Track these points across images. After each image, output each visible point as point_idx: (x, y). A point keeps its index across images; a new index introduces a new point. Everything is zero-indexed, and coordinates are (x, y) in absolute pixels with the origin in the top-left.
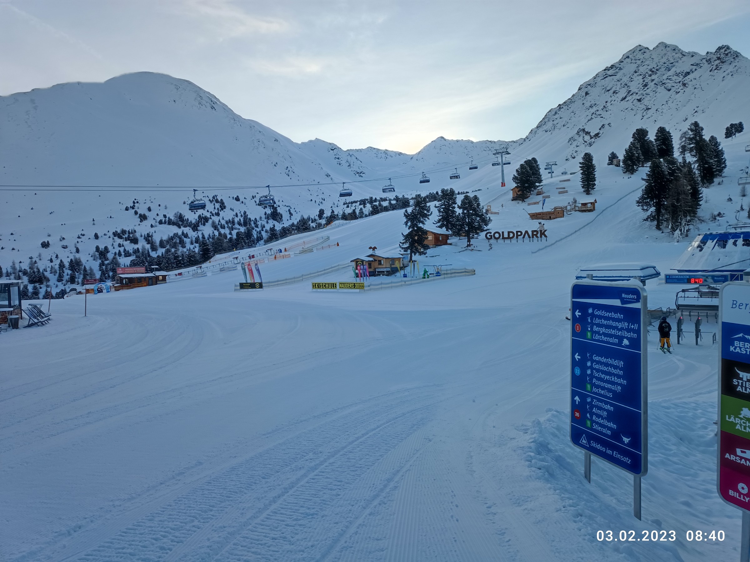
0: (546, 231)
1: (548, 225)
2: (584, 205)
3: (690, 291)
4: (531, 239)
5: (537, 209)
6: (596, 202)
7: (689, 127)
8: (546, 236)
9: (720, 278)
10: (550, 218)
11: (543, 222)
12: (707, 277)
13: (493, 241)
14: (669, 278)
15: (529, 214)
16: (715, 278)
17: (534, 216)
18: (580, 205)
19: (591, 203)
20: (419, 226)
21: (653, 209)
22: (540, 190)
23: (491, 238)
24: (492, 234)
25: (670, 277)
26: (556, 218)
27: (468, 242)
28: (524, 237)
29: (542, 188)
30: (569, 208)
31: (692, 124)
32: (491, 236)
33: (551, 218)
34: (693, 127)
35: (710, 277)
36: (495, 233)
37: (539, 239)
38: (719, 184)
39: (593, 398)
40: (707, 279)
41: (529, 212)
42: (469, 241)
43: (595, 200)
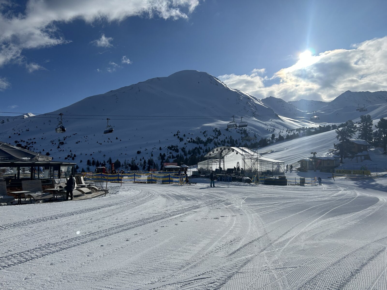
20: (348, 139)
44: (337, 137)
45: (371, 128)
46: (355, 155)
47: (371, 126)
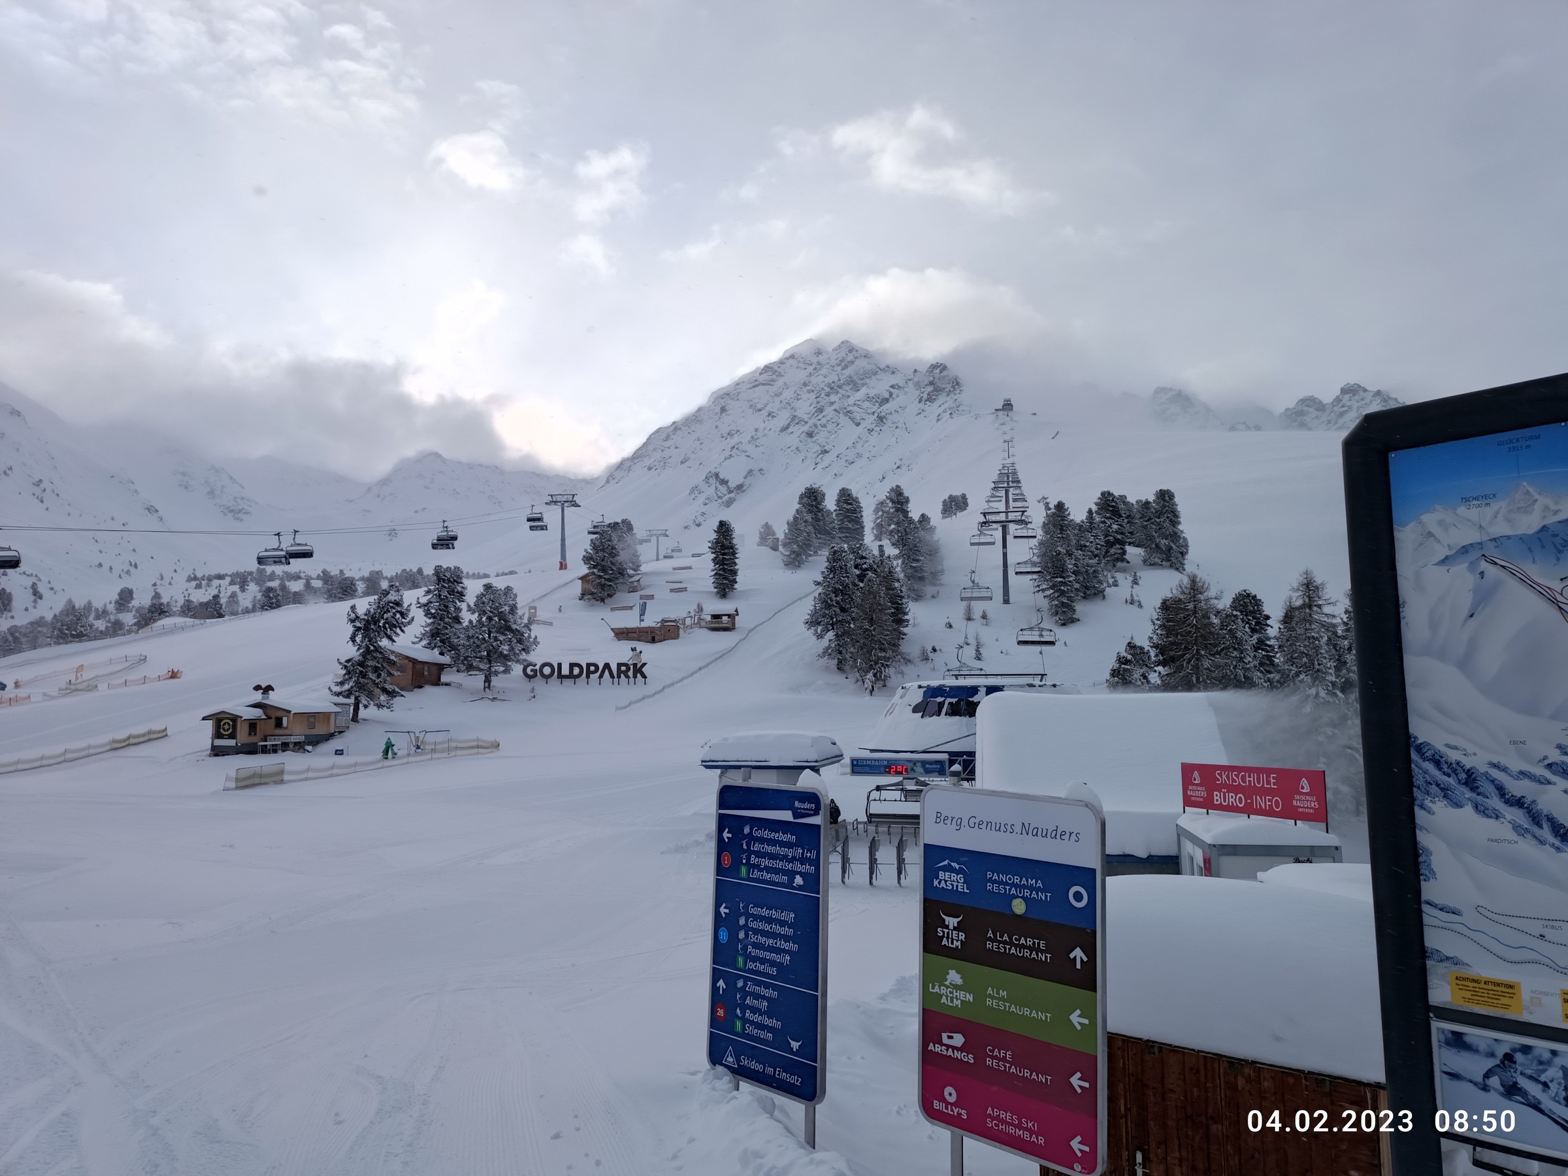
0: (644, 664)
1: (650, 653)
2: (716, 617)
3: (888, 788)
4: (616, 680)
5: (630, 620)
6: (737, 615)
7: (888, 495)
8: (644, 676)
9: (934, 766)
10: (653, 641)
11: (640, 646)
12: (915, 764)
13: (538, 681)
14: (857, 765)
15: (612, 629)
16: (927, 766)
17: (622, 634)
18: (709, 618)
19: (729, 616)
20: (382, 644)
21: (831, 635)
22: (635, 584)
23: (535, 676)
24: (537, 667)
25: (858, 762)
26: (664, 640)
27: (485, 682)
28: (601, 676)
29: (639, 580)
30: (688, 622)
31: (892, 490)
32: (535, 672)
33: (656, 639)
34: (893, 494)
35: (919, 764)
36: (544, 665)
37: (632, 680)
38: (933, 597)
39: (746, 979)
40: (915, 768)
41: (613, 627)
42: (488, 680)
43: (736, 611)
44: (352, 638)
45: (459, 609)
47: (458, 605)
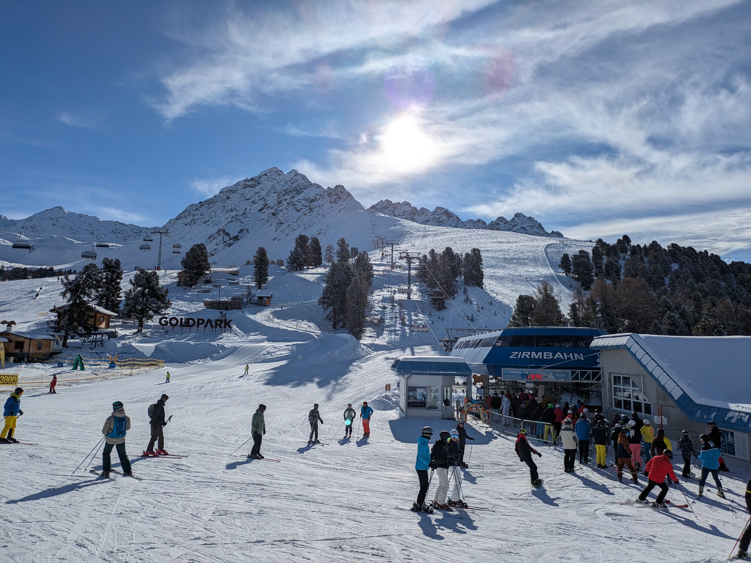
1: (230, 315)
2: (261, 298)
6: (272, 297)
7: (336, 242)
9: (561, 375)
12: (548, 374)
13: (168, 328)
14: (507, 374)
15: (203, 302)
16: (556, 375)
17: (211, 305)
18: (256, 299)
19: (268, 298)
20: (83, 299)
21: (331, 309)
26: (233, 309)
30: (245, 300)
32: (166, 322)
33: (228, 308)
34: (340, 242)
35: (551, 373)
37: (223, 329)
42: (141, 326)
43: (271, 295)
44: (64, 294)
45: (119, 283)
46: (93, 332)
47: (119, 281)
